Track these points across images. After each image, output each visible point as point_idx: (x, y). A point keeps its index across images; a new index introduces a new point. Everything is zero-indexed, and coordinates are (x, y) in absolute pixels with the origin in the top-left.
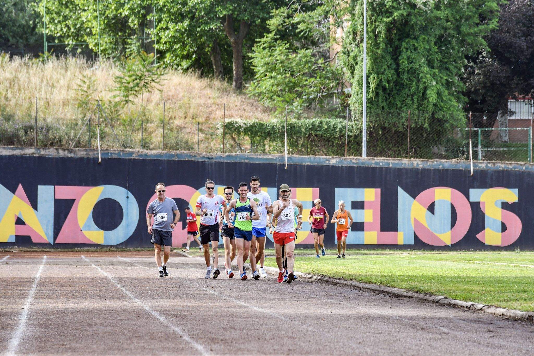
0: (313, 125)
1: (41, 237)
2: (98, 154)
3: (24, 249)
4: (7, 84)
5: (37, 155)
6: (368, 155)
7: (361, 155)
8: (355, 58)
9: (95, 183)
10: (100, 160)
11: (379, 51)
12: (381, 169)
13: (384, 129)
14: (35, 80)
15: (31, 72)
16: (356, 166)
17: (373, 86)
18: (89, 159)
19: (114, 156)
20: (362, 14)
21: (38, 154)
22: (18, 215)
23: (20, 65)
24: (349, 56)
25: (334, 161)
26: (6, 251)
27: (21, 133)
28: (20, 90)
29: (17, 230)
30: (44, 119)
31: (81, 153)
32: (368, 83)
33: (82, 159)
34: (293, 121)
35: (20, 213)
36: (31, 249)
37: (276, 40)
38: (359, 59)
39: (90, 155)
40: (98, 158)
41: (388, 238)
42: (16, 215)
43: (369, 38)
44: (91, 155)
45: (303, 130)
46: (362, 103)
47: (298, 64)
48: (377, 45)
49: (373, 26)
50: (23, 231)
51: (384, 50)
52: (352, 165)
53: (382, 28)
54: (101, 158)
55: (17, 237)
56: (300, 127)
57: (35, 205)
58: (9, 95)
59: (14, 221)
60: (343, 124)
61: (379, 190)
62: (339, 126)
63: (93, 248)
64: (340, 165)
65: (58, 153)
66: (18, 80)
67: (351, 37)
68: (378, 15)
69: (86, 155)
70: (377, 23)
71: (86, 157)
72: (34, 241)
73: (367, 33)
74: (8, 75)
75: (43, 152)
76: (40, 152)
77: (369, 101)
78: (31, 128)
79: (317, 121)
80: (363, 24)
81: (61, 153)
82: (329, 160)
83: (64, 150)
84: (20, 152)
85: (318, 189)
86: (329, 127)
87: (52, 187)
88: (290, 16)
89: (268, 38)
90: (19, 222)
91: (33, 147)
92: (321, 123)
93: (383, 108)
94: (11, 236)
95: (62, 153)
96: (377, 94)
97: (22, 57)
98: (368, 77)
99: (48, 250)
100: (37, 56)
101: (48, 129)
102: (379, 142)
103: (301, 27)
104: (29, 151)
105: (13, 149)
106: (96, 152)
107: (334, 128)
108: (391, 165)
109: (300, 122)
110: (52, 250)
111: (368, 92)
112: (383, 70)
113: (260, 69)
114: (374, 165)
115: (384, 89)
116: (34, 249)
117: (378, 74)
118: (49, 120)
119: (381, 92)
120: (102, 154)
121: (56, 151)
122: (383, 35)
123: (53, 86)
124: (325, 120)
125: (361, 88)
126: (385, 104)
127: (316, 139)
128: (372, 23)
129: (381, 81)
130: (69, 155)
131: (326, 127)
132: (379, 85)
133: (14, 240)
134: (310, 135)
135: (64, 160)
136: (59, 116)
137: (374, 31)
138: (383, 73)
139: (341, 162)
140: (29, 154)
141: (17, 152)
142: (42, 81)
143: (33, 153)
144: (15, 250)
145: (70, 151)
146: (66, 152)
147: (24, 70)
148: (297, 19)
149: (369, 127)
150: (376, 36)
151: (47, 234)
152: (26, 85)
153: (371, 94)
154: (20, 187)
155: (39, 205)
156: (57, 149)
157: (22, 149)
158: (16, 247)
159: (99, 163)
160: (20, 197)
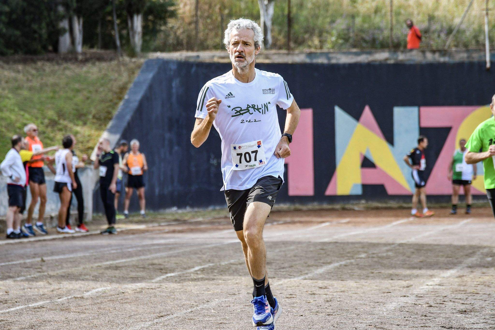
1: (401, 187)
2: (485, 56)
3: (374, 204)
5: (392, 62)
9: (480, 100)
10: (488, 65)
18: (471, 65)
21: (396, 59)
22: (364, 153)
26: (344, 209)
29: (363, 176)
31: (461, 56)
33: (460, 65)
35: (368, 151)
36: (384, 205)
39: (473, 58)
40: (485, 63)
42: (361, 154)
44: (476, 57)
50: (373, 178)
54: (491, 63)
55: (365, 187)
57: (389, 137)
59: (358, 162)
63: (481, 203)
65: (425, 57)
69: (468, 57)
71: (466, 60)
72: (391, 191)
75: (401, 57)
76: (398, 56)
81: (430, 57)
83: (434, 52)
84: (367, 58)
87: (415, 110)
90: (367, 164)
91: (387, 50)
94: (355, 186)
104: (381, 56)
105: (357, 54)
106: (482, 53)
116: (389, 205)
120: (492, 56)
121: (420, 54)
130: (442, 60)
133: (359, 191)
140: (380, 61)
141: (363, 59)
143: (387, 59)
144: (360, 206)
145: (443, 53)
146: (437, 55)
154: (367, 111)
155: (397, 138)
156: (423, 52)
157: (370, 53)
158: (363, 201)
159: (488, 70)
160: (367, 126)
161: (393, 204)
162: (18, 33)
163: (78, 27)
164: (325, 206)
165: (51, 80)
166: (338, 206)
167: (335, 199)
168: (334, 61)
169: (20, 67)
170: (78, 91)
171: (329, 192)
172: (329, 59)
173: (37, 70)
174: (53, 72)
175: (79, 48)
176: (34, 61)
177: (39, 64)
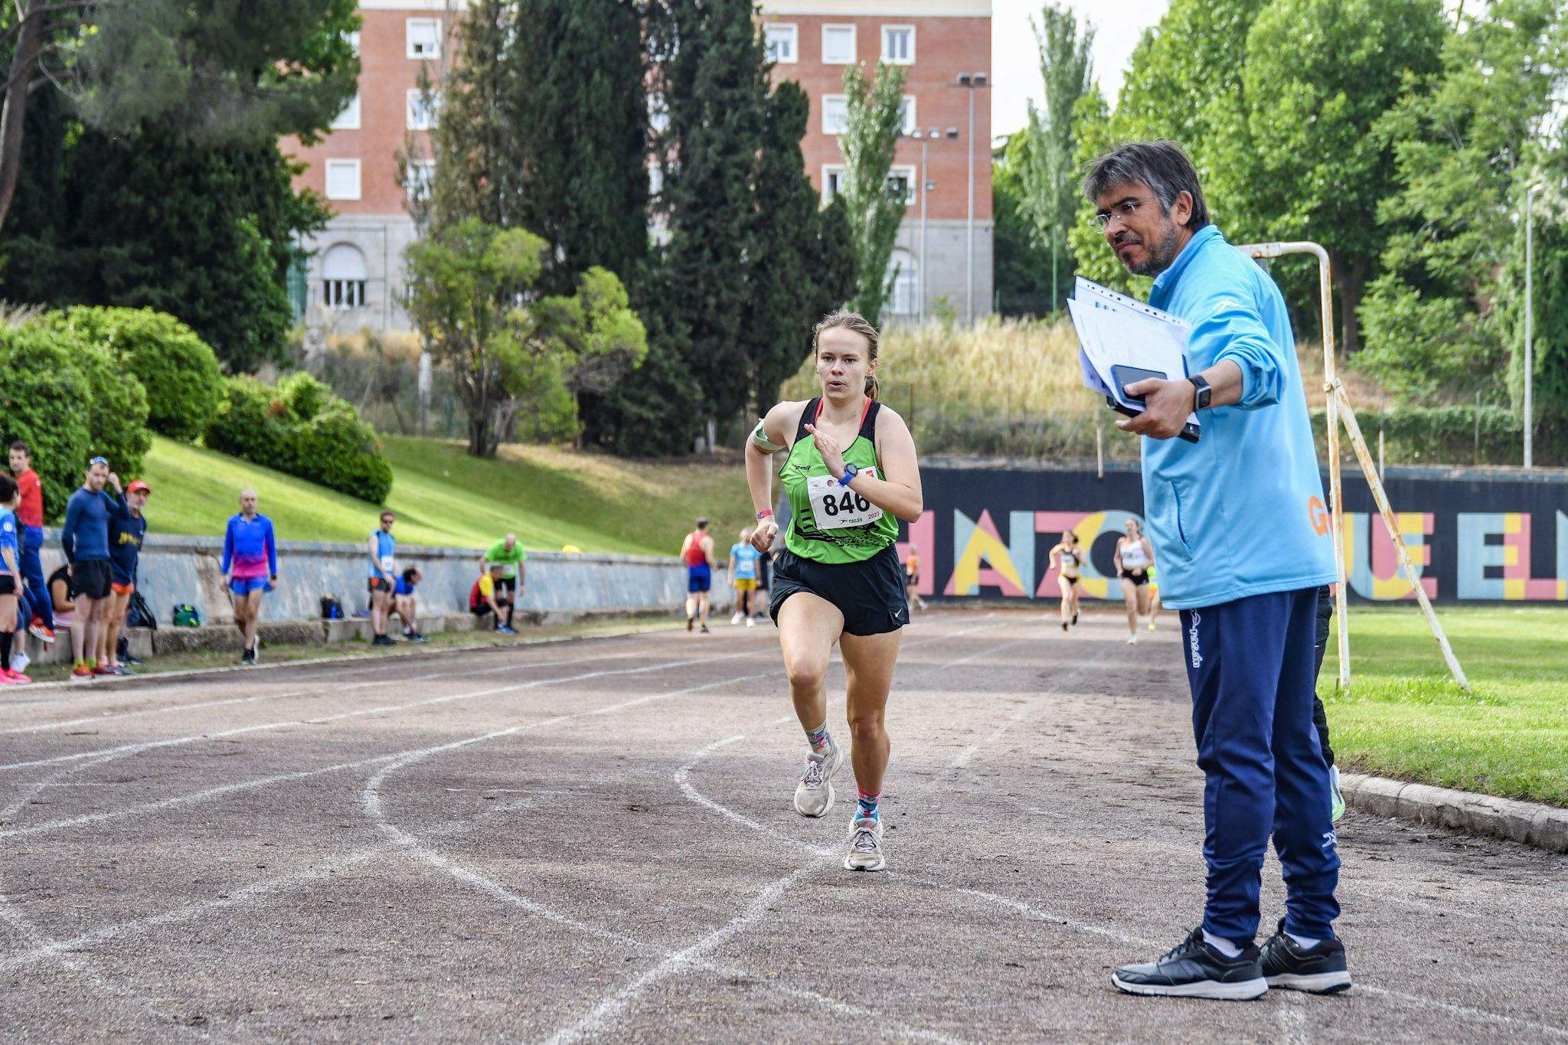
0: (1450, 416)
1: (1013, 587)
2: (1097, 466)
3: (991, 604)
4: (992, 360)
5: (1009, 468)
6: (1535, 463)
7: (1522, 463)
8: (1515, 313)
9: (1093, 507)
10: (1100, 475)
11: (1551, 302)
12: (1530, 484)
13: (1562, 421)
14: (1036, 352)
15: (1030, 341)
16: (1490, 480)
17: (1540, 356)
18: (1084, 474)
19: (1123, 469)
20: (1524, 245)
21: (1012, 466)
22: (982, 554)
23: (1016, 329)
24: (1506, 308)
25: (1456, 473)
26: (964, 608)
27: (1006, 434)
28: (1011, 368)
29: (981, 577)
30: (1045, 412)
31: (1074, 464)
32: (1533, 352)
33: (1073, 475)
34: (1419, 410)
35: (985, 552)
36: (999, 605)
37: (1397, 285)
38: (1520, 314)
39: (1086, 467)
40: (1098, 472)
41: (1542, 588)
42: (979, 556)
43: (1534, 283)
44: (1089, 466)
45: (1433, 424)
46: (1523, 383)
47: (1429, 321)
48: (1547, 294)
49: (1539, 264)
50: (989, 579)
51: (1557, 300)
52: (1485, 479)
53: (1554, 267)
54: (1105, 473)
55: (982, 587)
56: (1430, 420)
57: (1006, 539)
58: (996, 376)
59: (976, 563)
60: (1499, 414)
61: (1527, 517)
62: (1490, 418)
63: (1091, 604)
64: (1466, 479)
65: (1040, 464)
66: (1011, 354)
67: (1510, 279)
68: (1549, 247)
69: (1081, 466)
70: (1547, 259)
71: (1079, 469)
72: (1006, 592)
73: (1533, 274)
74: (996, 346)
75: (1019, 464)
76: (1014, 463)
77: (1535, 379)
78: (1021, 425)
79: (1456, 410)
80: (1525, 260)
81: (1044, 464)
82: (1449, 471)
83: (1048, 460)
84: (985, 464)
85: (1430, 517)
86: (1474, 420)
87: (1031, 514)
88: (1419, 247)
89: (1382, 283)
90: (984, 565)
91: (1005, 456)
92: (1463, 413)
93: (1558, 390)
94: (973, 586)
95: (1046, 465)
96: (1547, 368)
97: (1020, 318)
98: (1533, 342)
99: (1025, 605)
100: (1041, 315)
101: (1046, 426)
102: (1556, 442)
103: (1433, 263)
104: (999, 462)
105: (975, 460)
106: (1095, 463)
107: (1484, 420)
108: (1546, 480)
109: (1430, 413)
110: (1031, 606)
111: (1533, 365)
112: (1556, 331)
113: (1371, 331)
114: (1519, 480)
115: (1560, 361)
116: (1005, 605)
117: (1549, 336)
118: (1050, 414)
119: (1554, 365)
120: (1105, 466)
121: (1036, 461)
122: (1556, 277)
123: (1061, 362)
124: (1470, 408)
125: (1523, 357)
126: (1561, 383)
127: (1454, 438)
128: (1537, 258)
129: (1554, 348)
130: (1057, 468)
131: (1469, 419)
132: (1551, 355)
133: (976, 591)
134: (1445, 432)
135: (1047, 477)
136: (1066, 407)
137: (1540, 271)
138: (1557, 336)
139: (1467, 474)
140: (998, 467)
141: (982, 464)
142: (1045, 353)
143: (1004, 465)
144: (979, 604)
145: (1058, 462)
146: (1052, 462)
147: (1019, 338)
148: (1428, 250)
149: (1534, 417)
150: (1547, 278)
151: (1024, 583)
152: (1021, 362)
153: (1538, 369)
154: (985, 516)
155: (1013, 541)
156: (1039, 461)
157: (988, 459)
158: (979, 602)
159: (1101, 480)
160: (985, 528)
161: (1007, 604)
162: (669, 437)
163: (711, 429)
164: (944, 604)
165: (709, 482)
166: (957, 605)
167: (953, 598)
168: (953, 466)
169: (676, 469)
170: (736, 493)
171: (948, 591)
172: (949, 463)
173: (693, 471)
174: (708, 475)
175: (714, 448)
176: (686, 463)
177: (692, 466)
